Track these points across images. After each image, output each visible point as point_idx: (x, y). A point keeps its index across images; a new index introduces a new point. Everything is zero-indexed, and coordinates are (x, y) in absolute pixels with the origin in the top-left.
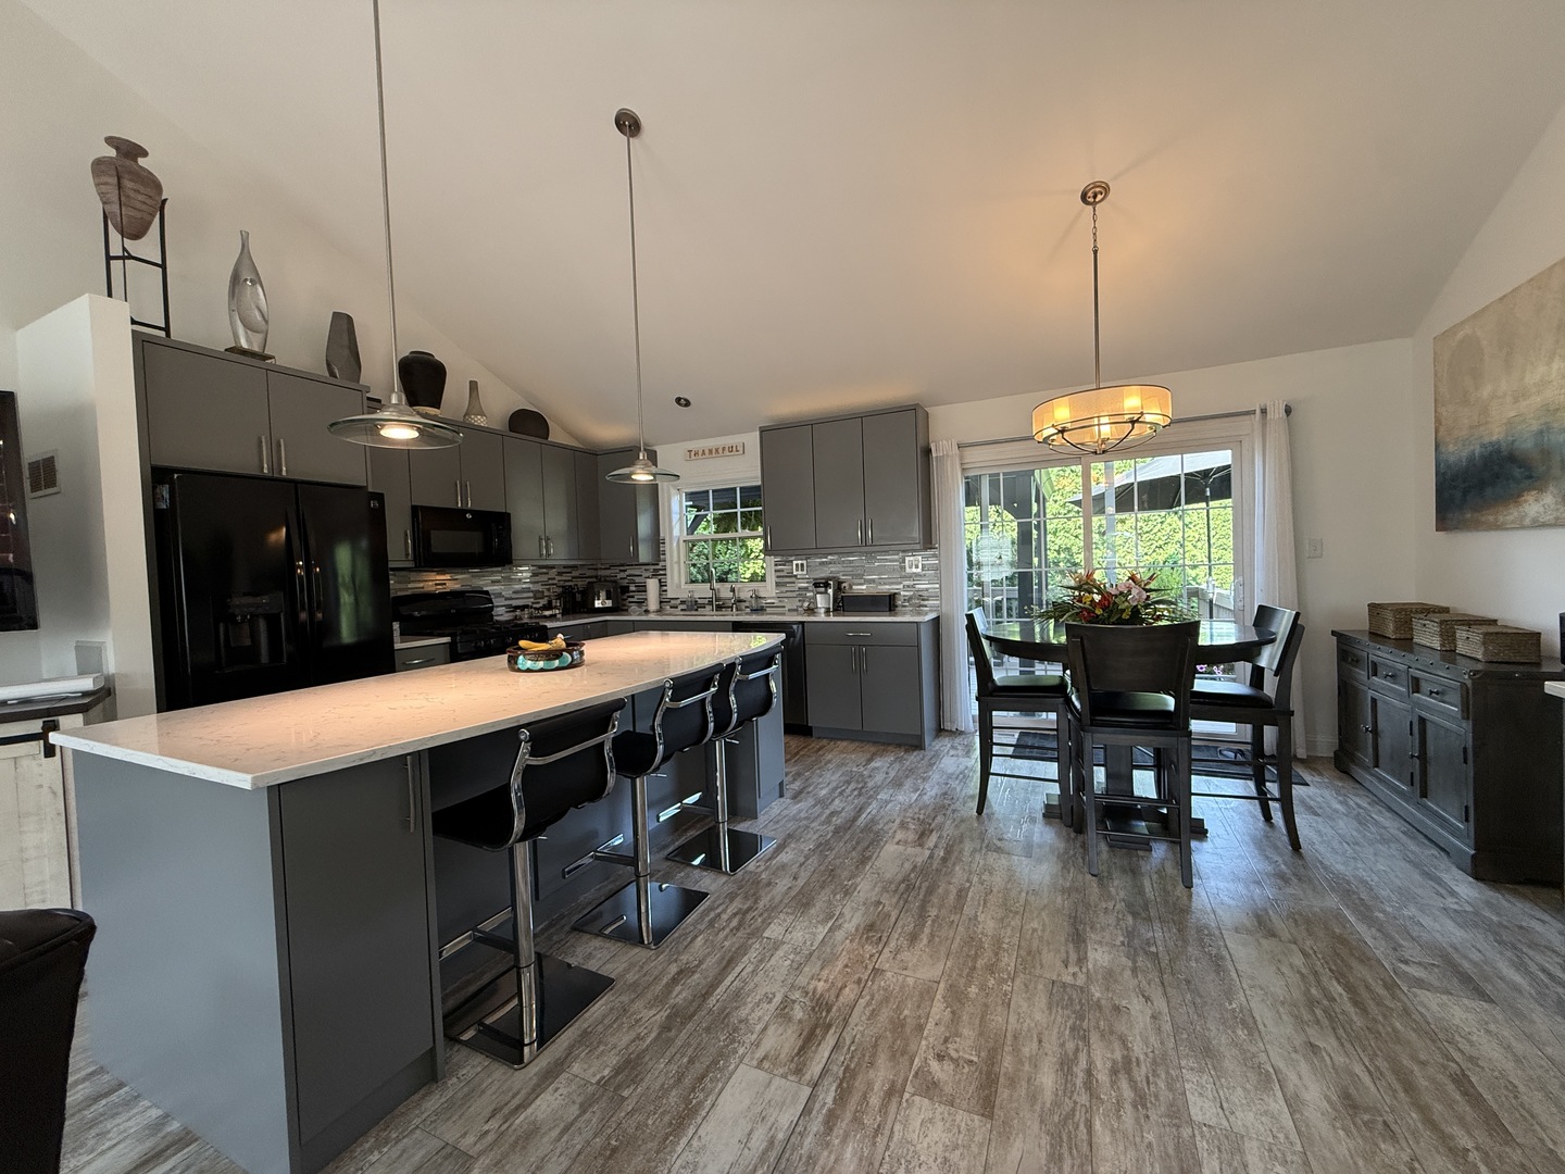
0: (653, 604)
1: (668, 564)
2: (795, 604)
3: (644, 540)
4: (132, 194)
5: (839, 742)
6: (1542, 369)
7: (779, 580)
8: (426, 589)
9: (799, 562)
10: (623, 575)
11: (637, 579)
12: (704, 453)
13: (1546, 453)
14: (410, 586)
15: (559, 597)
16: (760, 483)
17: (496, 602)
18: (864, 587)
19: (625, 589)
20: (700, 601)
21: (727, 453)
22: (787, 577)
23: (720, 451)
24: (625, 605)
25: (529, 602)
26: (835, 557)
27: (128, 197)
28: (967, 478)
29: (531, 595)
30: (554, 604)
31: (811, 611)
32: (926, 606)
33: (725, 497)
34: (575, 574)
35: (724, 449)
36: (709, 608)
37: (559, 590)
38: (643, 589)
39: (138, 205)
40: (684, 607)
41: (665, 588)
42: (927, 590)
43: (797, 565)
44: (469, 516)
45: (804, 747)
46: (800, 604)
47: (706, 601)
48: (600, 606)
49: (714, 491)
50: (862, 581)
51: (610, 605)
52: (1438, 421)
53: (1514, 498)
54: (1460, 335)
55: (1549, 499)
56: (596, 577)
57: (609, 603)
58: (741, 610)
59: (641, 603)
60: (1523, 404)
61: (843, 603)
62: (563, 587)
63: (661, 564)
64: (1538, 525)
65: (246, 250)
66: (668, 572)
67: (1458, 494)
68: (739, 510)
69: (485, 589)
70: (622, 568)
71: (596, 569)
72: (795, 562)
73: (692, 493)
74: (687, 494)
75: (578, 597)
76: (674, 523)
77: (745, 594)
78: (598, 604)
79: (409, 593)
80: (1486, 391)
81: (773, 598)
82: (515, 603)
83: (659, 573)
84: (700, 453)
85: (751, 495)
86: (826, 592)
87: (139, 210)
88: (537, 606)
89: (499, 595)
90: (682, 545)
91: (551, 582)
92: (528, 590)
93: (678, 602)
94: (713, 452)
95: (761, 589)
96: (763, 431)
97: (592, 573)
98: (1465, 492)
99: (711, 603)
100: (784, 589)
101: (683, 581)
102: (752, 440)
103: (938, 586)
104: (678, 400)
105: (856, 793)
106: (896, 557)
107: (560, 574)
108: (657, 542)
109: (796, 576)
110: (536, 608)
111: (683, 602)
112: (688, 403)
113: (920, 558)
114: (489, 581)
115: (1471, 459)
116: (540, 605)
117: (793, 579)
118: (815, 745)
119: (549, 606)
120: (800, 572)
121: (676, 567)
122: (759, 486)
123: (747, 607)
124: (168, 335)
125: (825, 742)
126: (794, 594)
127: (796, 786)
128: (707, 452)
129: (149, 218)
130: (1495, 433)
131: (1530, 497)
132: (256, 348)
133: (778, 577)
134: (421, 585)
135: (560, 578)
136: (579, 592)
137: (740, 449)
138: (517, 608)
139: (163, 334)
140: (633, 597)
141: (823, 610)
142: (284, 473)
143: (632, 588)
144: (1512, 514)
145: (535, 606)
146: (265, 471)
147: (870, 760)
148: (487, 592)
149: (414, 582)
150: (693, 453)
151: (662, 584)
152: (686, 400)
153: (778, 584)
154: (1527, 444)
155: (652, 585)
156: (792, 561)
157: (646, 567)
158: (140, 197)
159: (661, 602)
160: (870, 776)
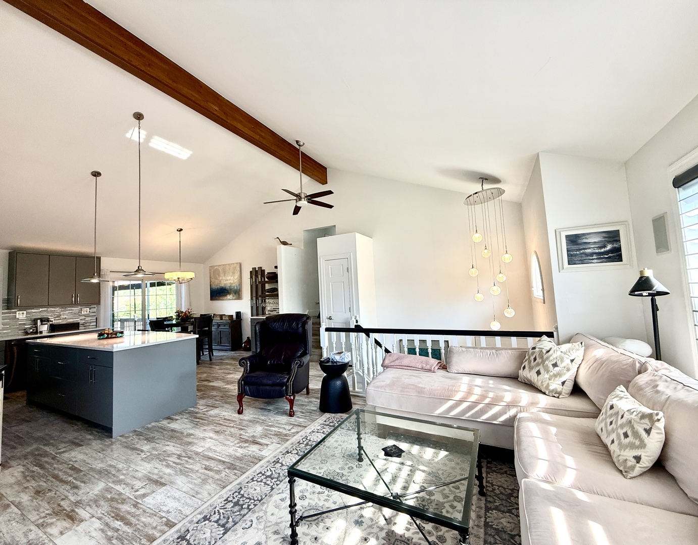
6: (230, 277)
9: (21, 312)
13: (231, 289)
22: (11, 319)
26: (45, 310)
42: (91, 320)
43: (19, 314)
52: (211, 281)
53: (226, 295)
54: (215, 268)
55: (231, 296)
60: (227, 282)
64: (229, 300)
67: (215, 294)
80: (221, 278)
96: (17, 252)
98: (217, 294)
106: (77, 308)
109: (18, 319)
113: (88, 309)
115: (218, 288)
120: (21, 317)
130: (223, 285)
131: (228, 295)
144: (226, 298)
154: (228, 287)
156: (16, 312)
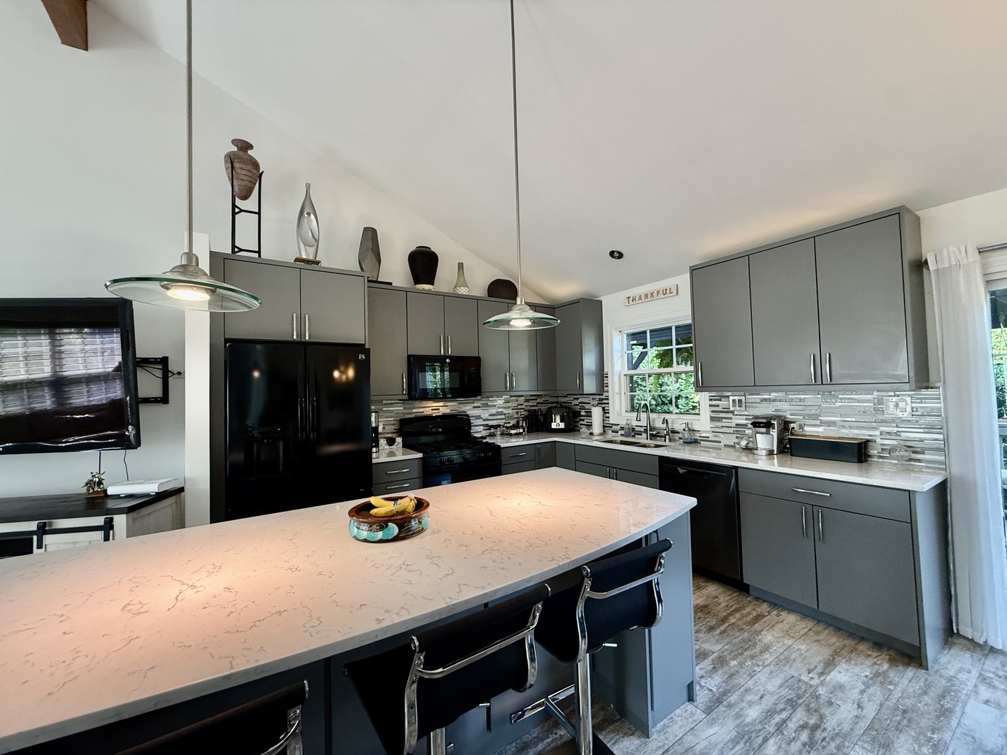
0: (597, 428)
1: (610, 394)
2: (731, 440)
3: (590, 374)
4: (239, 171)
5: (784, 614)
7: (714, 415)
8: (425, 413)
9: (737, 398)
10: (576, 402)
11: (587, 406)
12: (640, 298)
14: (414, 411)
15: (525, 419)
16: (689, 321)
17: (474, 422)
18: (821, 429)
19: (578, 414)
20: (637, 429)
21: (661, 295)
22: (722, 412)
23: (655, 294)
24: (578, 426)
25: (502, 422)
26: (781, 395)
27: (237, 173)
28: (993, 293)
29: (503, 417)
30: (521, 424)
31: (750, 450)
32: (919, 461)
33: (661, 335)
34: (540, 400)
35: (658, 292)
36: (644, 435)
37: (526, 413)
38: (589, 414)
39: (243, 177)
40: (622, 432)
41: (607, 415)
42: (921, 440)
43: (734, 401)
44: (448, 361)
45: (737, 610)
46: (736, 441)
47: (642, 429)
48: (555, 427)
49: (651, 331)
50: (818, 422)
51: (563, 427)
56: (557, 403)
57: (562, 426)
58: (675, 440)
59: (589, 426)
61: (791, 445)
62: (529, 411)
63: (605, 394)
65: (308, 196)
66: (610, 401)
68: (674, 347)
69: (467, 413)
70: (576, 397)
71: (557, 397)
72: (731, 398)
73: (633, 334)
74: (628, 335)
75: (542, 419)
76: (615, 360)
77: (679, 426)
78: (554, 426)
79: (413, 416)
81: (708, 432)
82: (491, 423)
83: (603, 402)
84: (637, 298)
85: (685, 333)
86: (768, 433)
87: (243, 180)
88: (508, 425)
89: (479, 417)
90: (623, 378)
91: (519, 407)
92: (501, 413)
93: (619, 427)
94: (649, 296)
95: (694, 422)
96: (693, 270)
97: (554, 400)
99: (646, 431)
100: (720, 424)
101: (624, 411)
102: (684, 281)
103: (941, 437)
104: (612, 254)
105: (804, 736)
106: (869, 397)
107: (527, 401)
108: (601, 376)
109: (732, 412)
110: (507, 427)
111: (622, 428)
112: (620, 256)
113: (908, 399)
114: (470, 408)
116: (511, 425)
117: (730, 415)
118: (751, 609)
119: (516, 426)
120: (737, 408)
121: (617, 397)
122: (690, 325)
123: (680, 438)
124: (260, 256)
125: (764, 607)
126: (731, 430)
127: (714, 683)
128: (643, 297)
129: (252, 185)
132: (311, 258)
133: (713, 412)
134: (421, 410)
135: (527, 404)
136: (542, 415)
137: (674, 290)
138: (491, 427)
139: (256, 255)
140: (583, 420)
141: (764, 452)
142: (307, 338)
143: (583, 413)
145: (506, 425)
146: (295, 337)
147: (830, 664)
148: (468, 415)
149: (418, 408)
150: (631, 299)
151: (605, 411)
152: (619, 252)
153: (712, 419)
155: (597, 413)
156: (728, 397)
157: (594, 397)
158: (244, 172)
159: (604, 427)
160: (830, 703)
